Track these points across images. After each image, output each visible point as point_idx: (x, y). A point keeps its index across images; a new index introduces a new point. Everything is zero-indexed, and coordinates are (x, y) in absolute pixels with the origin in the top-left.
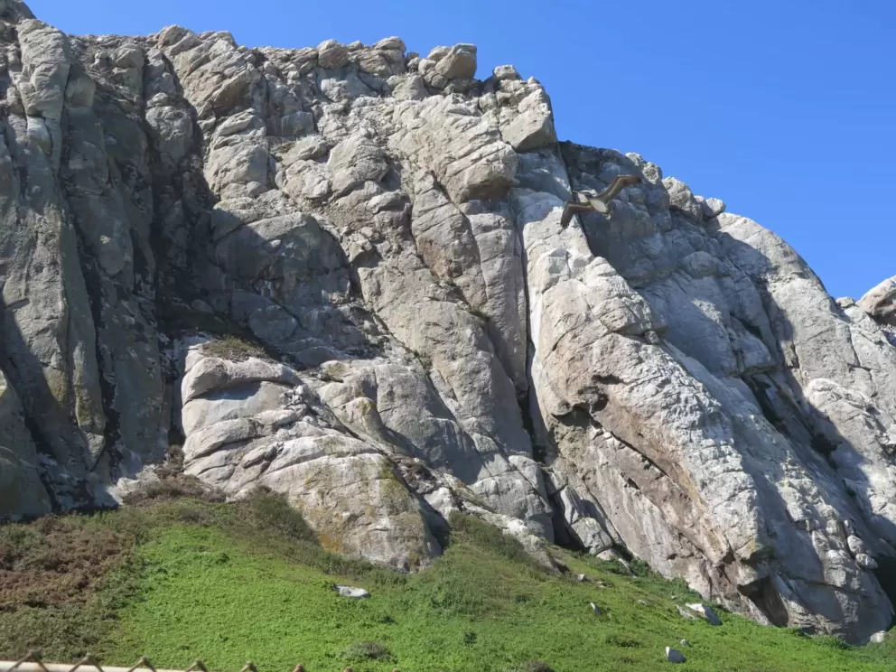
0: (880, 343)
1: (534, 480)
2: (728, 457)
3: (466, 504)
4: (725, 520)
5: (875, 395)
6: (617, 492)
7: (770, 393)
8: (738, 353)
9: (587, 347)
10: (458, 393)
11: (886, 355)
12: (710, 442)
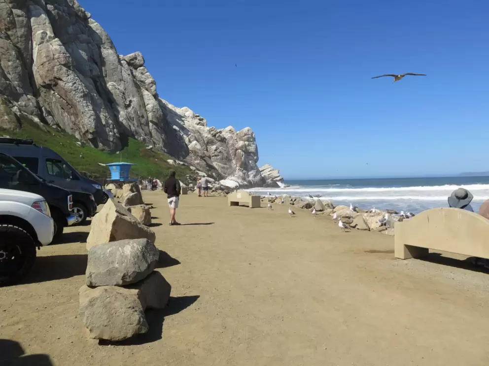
0: (129, 75)
1: (35, 104)
2: (89, 106)
3: (22, 112)
4: (87, 123)
5: (125, 89)
6: (59, 110)
7: (98, 84)
8: (91, 71)
9: (53, 67)
10: (11, 73)
11: (130, 79)
12: (85, 102)
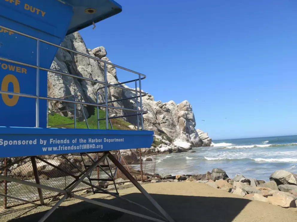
2: (60, 80)
4: (58, 94)
5: (92, 71)
7: (71, 67)
8: (65, 57)
11: (96, 64)
12: (57, 76)
